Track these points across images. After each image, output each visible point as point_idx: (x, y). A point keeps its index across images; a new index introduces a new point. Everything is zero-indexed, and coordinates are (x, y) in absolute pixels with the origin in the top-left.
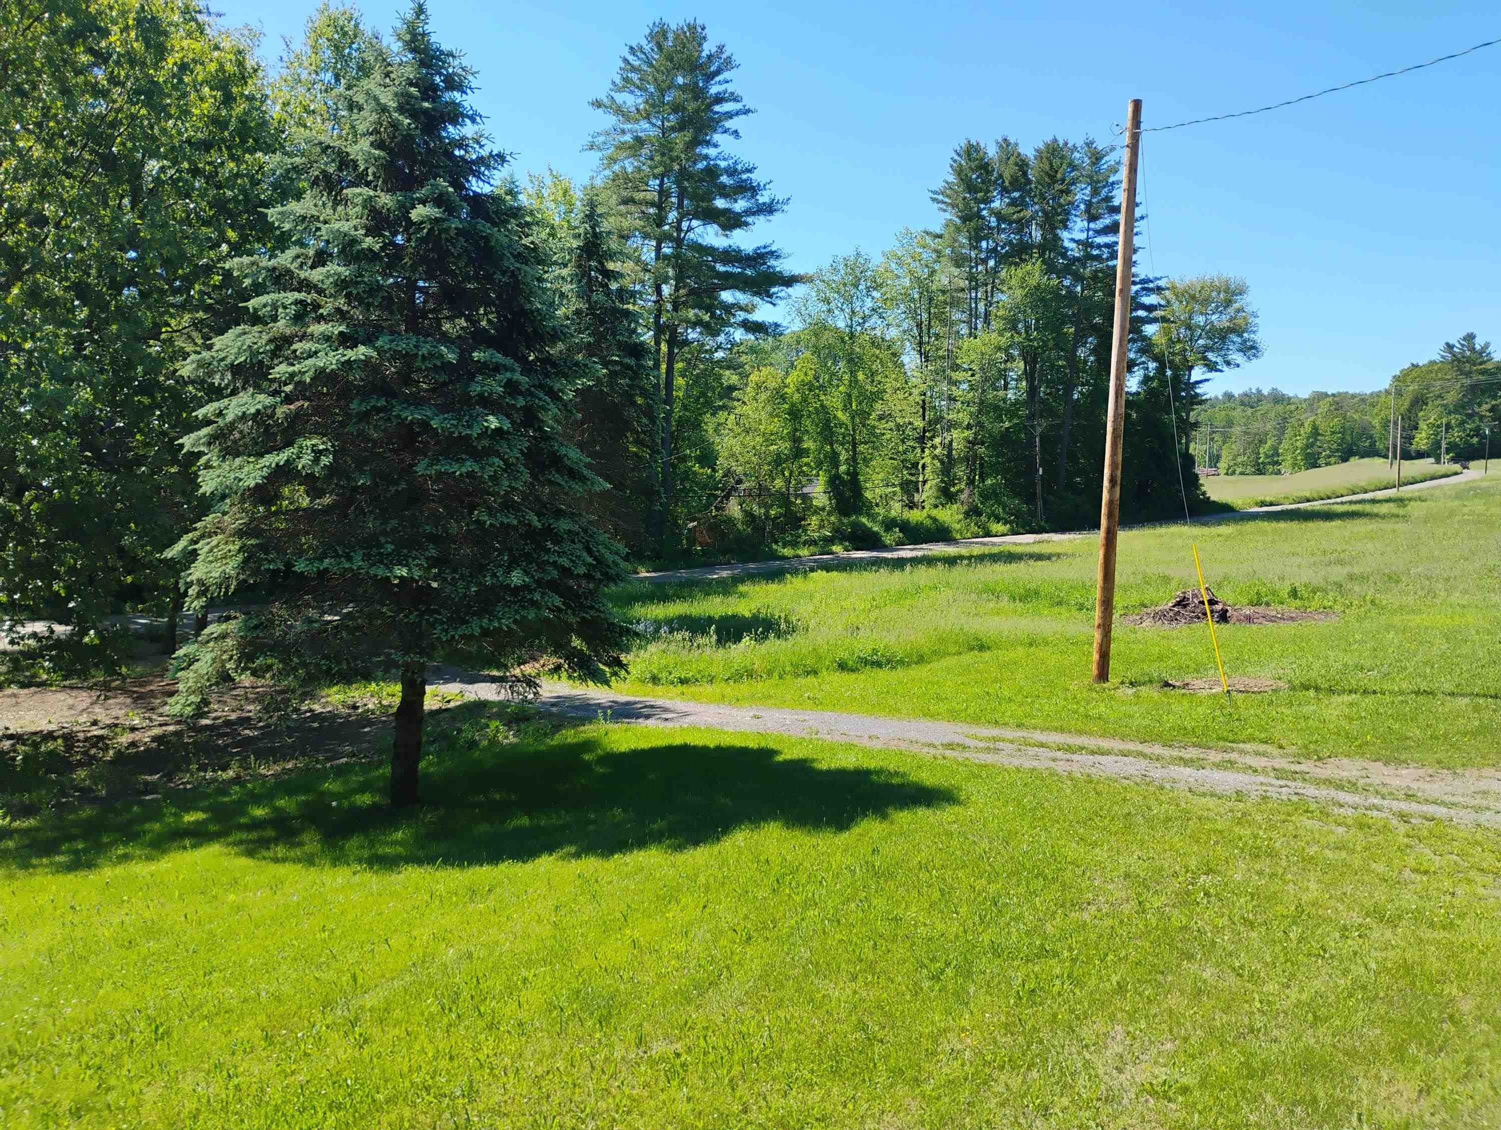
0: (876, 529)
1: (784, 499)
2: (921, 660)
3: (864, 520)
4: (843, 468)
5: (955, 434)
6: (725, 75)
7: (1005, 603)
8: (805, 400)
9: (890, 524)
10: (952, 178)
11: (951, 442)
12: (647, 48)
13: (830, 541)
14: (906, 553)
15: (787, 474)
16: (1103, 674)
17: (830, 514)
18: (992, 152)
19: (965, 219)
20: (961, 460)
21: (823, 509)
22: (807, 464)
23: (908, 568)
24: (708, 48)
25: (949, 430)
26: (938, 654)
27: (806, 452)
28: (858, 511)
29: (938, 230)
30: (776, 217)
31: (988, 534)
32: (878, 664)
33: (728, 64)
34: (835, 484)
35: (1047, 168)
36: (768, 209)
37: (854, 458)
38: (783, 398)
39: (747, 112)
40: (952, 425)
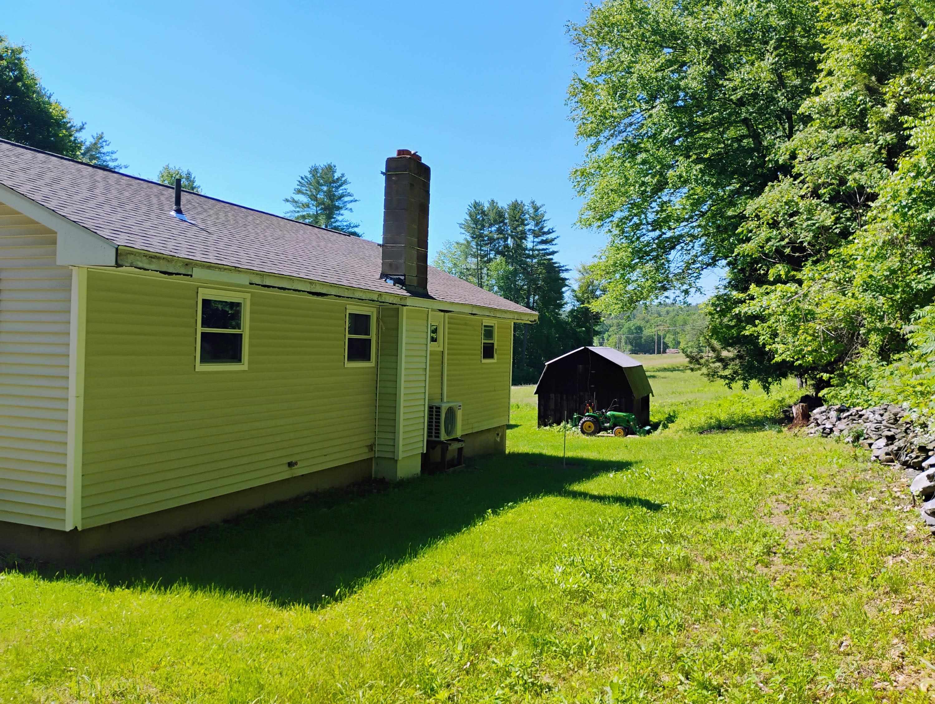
6: (345, 186)
10: (468, 218)
12: (309, 177)
18: (486, 206)
19: (474, 237)
24: (336, 176)
29: (461, 242)
33: (345, 182)
35: (512, 213)
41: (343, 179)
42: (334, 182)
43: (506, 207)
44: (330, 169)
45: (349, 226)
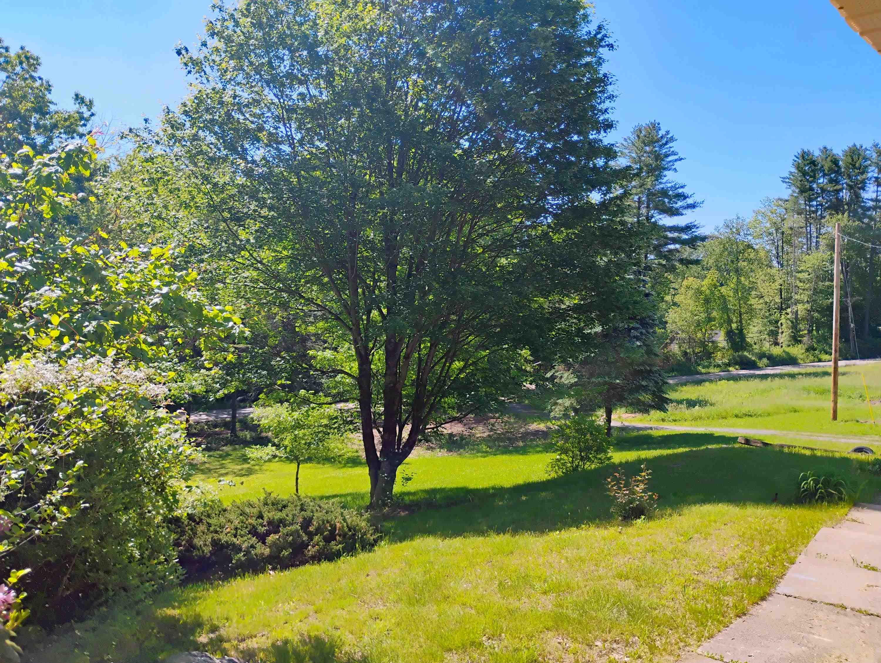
0: (753, 358)
1: (703, 344)
2: (769, 415)
3: (746, 353)
4: (734, 326)
5: (800, 307)
6: (670, 145)
7: (812, 395)
8: (712, 293)
9: (762, 356)
10: (793, 170)
11: (797, 311)
12: (632, 138)
13: (729, 365)
14: (769, 371)
15: (703, 330)
16: (835, 418)
17: (727, 350)
18: (817, 153)
19: (802, 191)
20: (803, 319)
21: (724, 348)
22: (714, 325)
23: (769, 379)
24: (661, 133)
25: (796, 304)
26: (777, 413)
27: (714, 319)
28: (743, 349)
29: (786, 197)
30: (697, 210)
31: (820, 361)
32: (751, 416)
33: (672, 139)
34: (730, 334)
35: (850, 161)
36: (693, 206)
37: (741, 321)
38: (701, 293)
39: (681, 159)
40: (797, 302)
41: (669, 136)
42: (658, 141)
43: (841, 154)
44: (655, 126)
45: (674, 188)
